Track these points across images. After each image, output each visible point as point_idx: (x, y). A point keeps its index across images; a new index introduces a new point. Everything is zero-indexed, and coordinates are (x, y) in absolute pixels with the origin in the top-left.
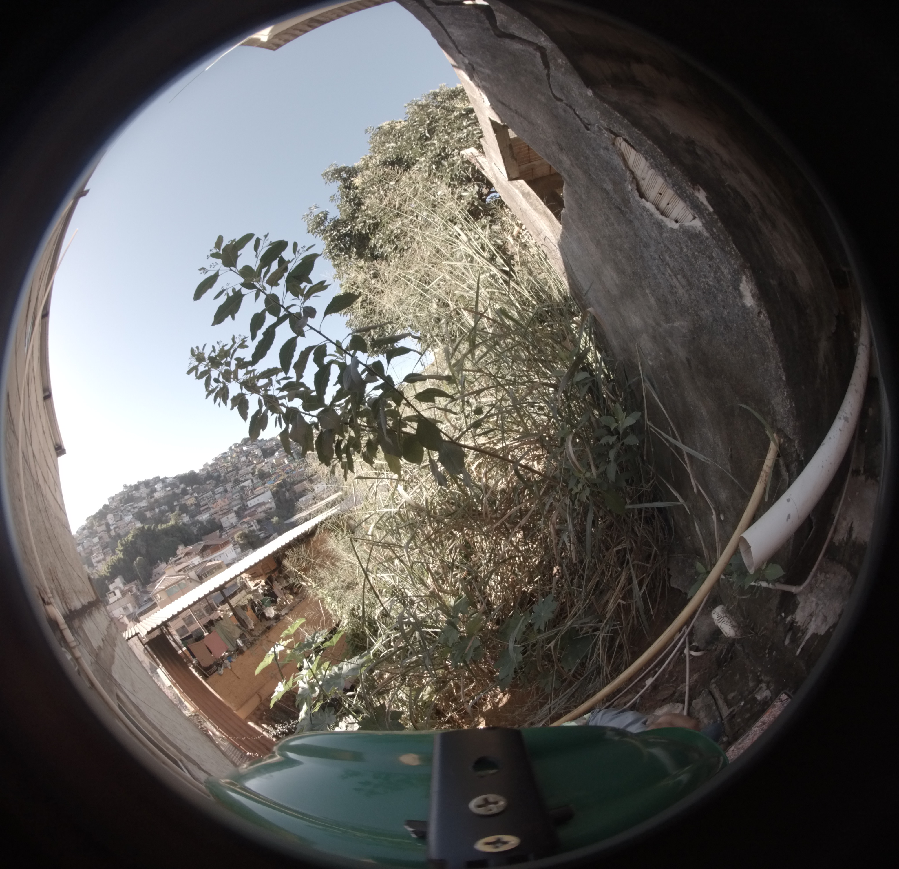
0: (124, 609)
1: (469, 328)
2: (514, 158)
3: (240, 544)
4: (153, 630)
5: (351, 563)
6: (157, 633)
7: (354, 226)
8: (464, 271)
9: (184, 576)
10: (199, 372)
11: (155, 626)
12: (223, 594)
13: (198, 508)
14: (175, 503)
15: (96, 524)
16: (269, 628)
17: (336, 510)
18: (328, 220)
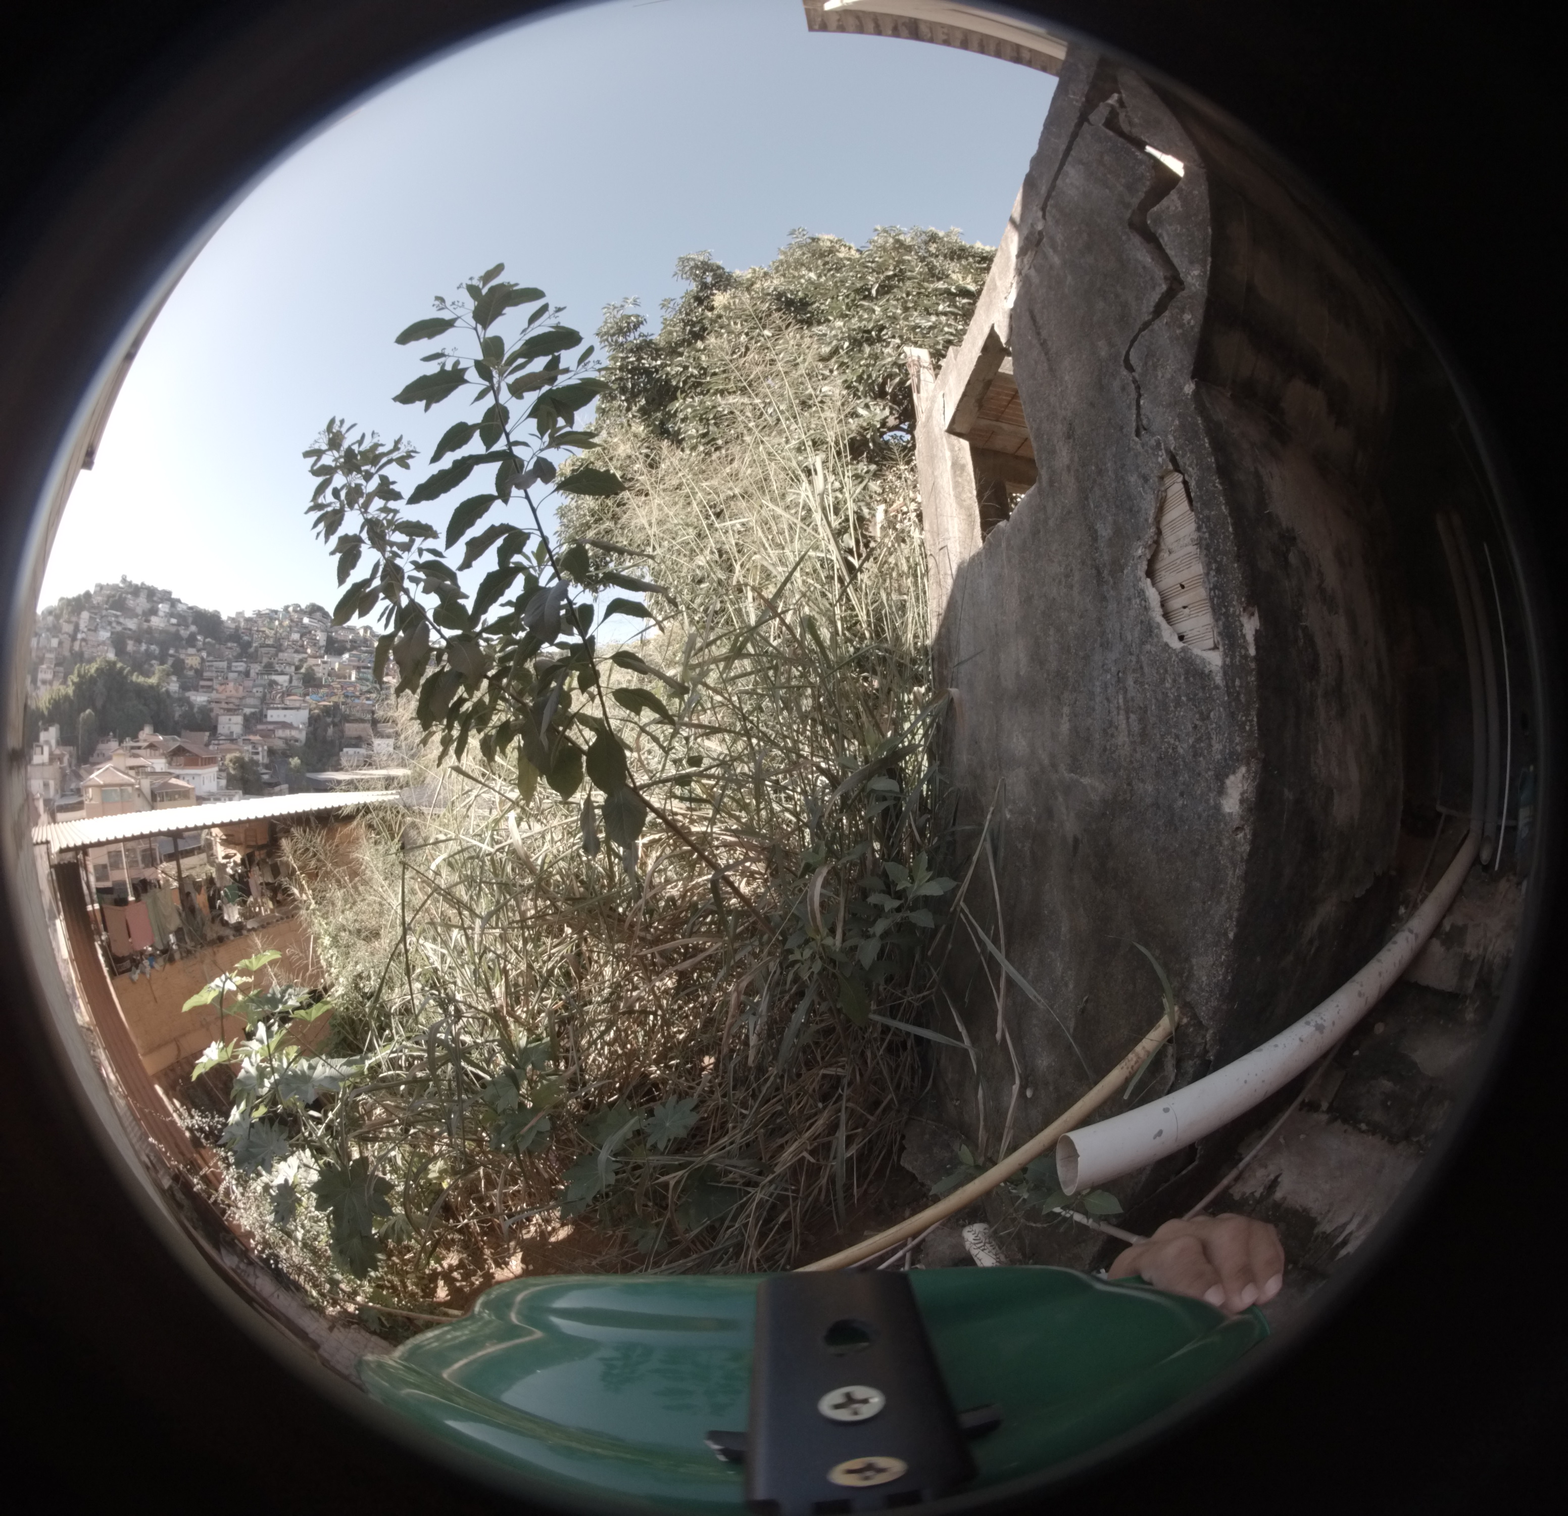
0: (45, 785)
1: (743, 621)
2: (980, 403)
3: (229, 774)
4: (68, 849)
5: (382, 897)
6: (69, 856)
7: (666, 365)
8: (786, 527)
9: (133, 781)
11: (71, 844)
12: (176, 845)
13: (198, 678)
14: (171, 652)
15: (66, 614)
16: (221, 940)
17: (391, 797)
18: (637, 334)
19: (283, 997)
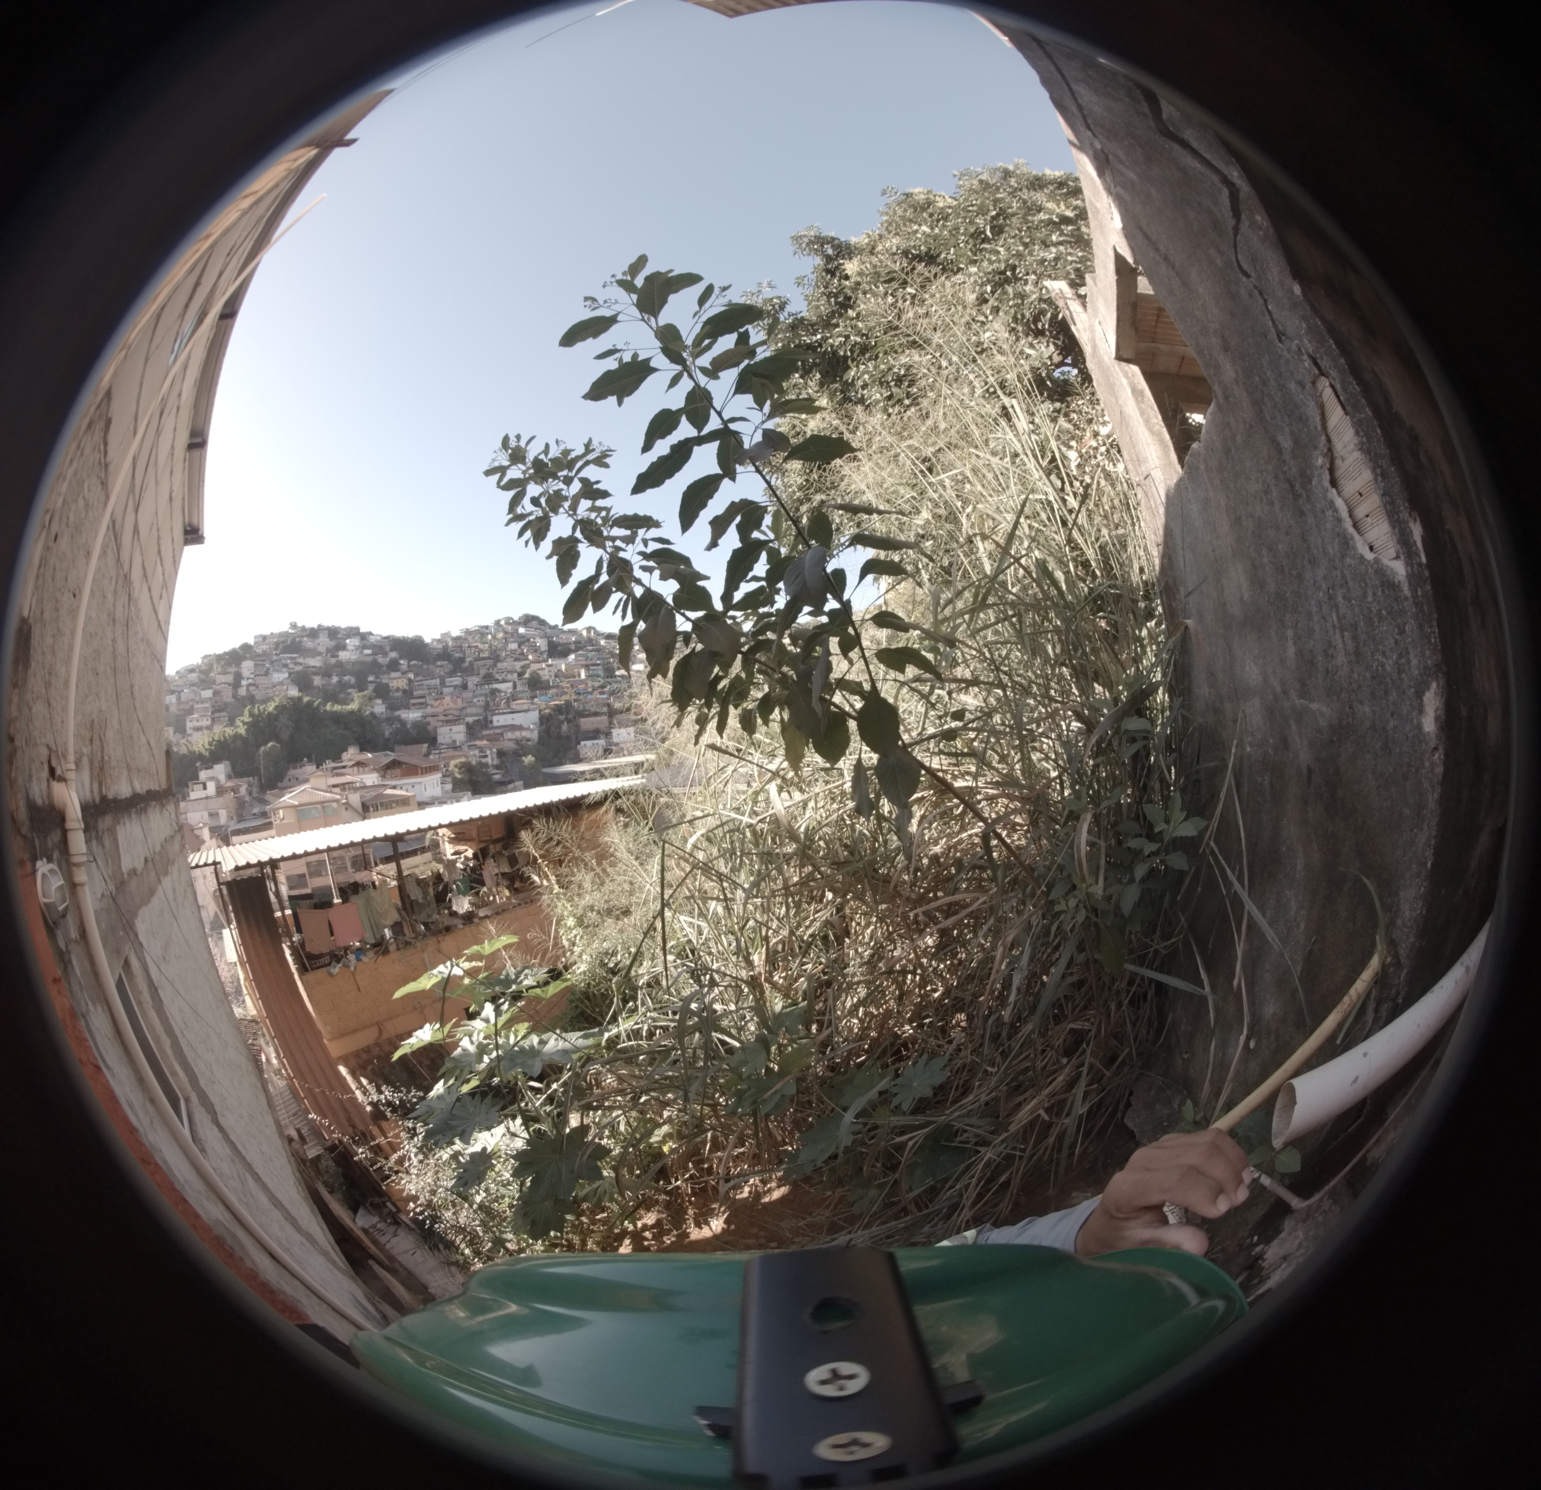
0: (211, 815)
2: (1135, 326)
3: (454, 779)
4: (248, 866)
6: (253, 873)
7: (827, 338)
9: (338, 797)
10: (505, 480)
11: (254, 861)
12: (395, 848)
13: (408, 697)
14: (371, 678)
15: (217, 668)
16: (448, 929)
17: (638, 782)
18: (786, 314)
19: (517, 977)
